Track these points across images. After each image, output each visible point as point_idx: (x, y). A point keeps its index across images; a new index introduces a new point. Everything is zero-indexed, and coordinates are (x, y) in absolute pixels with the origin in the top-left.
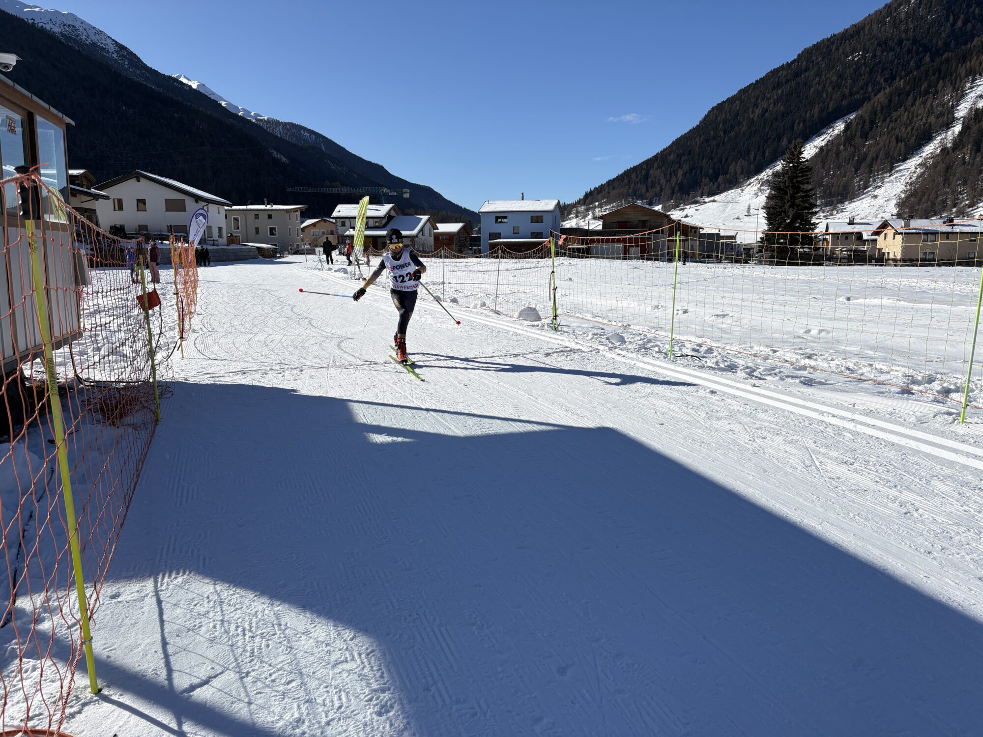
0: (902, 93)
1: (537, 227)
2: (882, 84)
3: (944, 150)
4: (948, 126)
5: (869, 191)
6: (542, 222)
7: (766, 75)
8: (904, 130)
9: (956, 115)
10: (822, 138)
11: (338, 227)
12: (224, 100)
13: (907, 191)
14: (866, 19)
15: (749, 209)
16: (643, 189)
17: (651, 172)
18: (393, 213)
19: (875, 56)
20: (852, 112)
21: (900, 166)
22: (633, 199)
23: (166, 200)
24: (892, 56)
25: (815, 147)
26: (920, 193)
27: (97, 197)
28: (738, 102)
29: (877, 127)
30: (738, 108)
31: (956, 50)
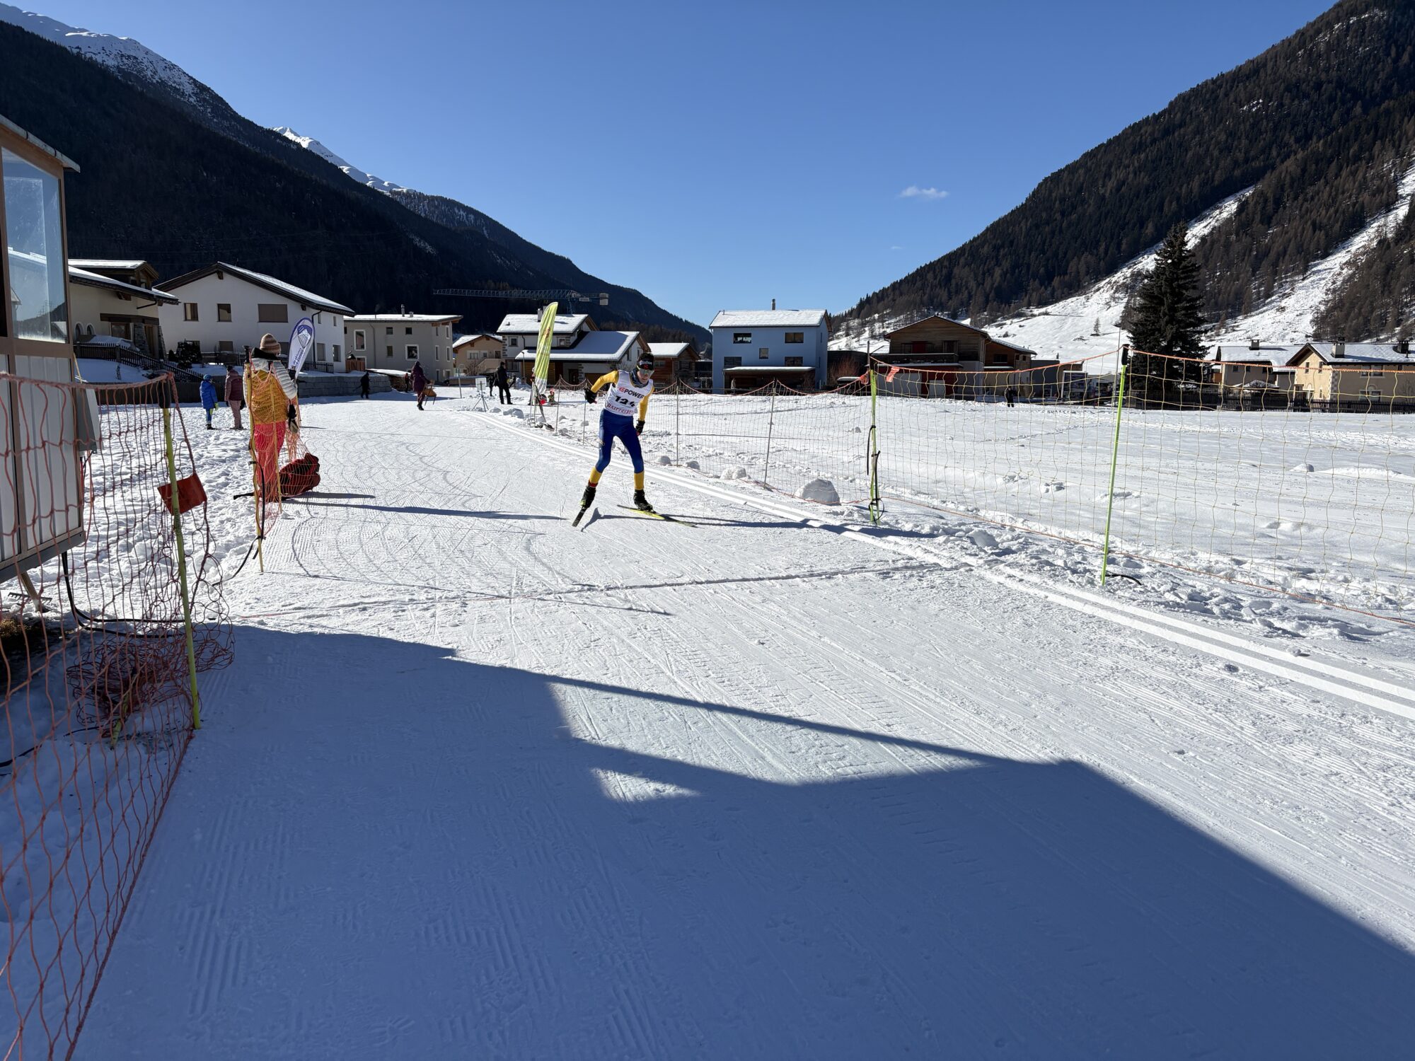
0: (1322, 160)
1: (794, 350)
2: (1291, 147)
3: (1383, 242)
4: (1389, 207)
5: (1273, 301)
6: (802, 342)
7: (1123, 132)
8: (1324, 212)
9: (1400, 192)
10: (1205, 224)
11: (507, 348)
12: (347, 165)
13: (1328, 302)
14: (1268, 51)
15: (1097, 326)
16: (944, 295)
17: (956, 271)
18: (586, 328)
19: (1281, 105)
20: (1248, 186)
21: (1318, 264)
22: (928, 309)
23: (259, 305)
24: (1307, 105)
25: (1194, 236)
26: (1347, 305)
27: (160, 300)
28: (1081, 171)
29: (1285, 208)
30: (1082, 178)
31: (1401, 98)
